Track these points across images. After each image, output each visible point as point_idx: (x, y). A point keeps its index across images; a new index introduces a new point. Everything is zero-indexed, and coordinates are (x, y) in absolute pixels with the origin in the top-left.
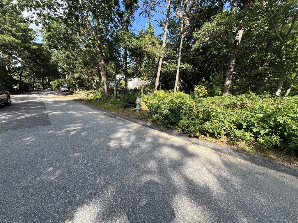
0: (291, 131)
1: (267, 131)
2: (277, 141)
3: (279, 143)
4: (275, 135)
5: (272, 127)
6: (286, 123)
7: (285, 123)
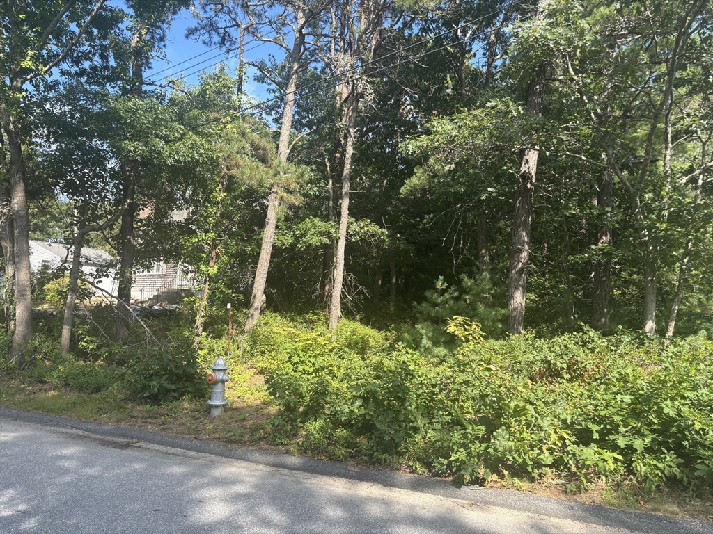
0: (696, 437)
1: (647, 440)
2: (671, 464)
3: (677, 469)
4: (665, 451)
5: (655, 429)
6: (682, 417)
7: (679, 415)
